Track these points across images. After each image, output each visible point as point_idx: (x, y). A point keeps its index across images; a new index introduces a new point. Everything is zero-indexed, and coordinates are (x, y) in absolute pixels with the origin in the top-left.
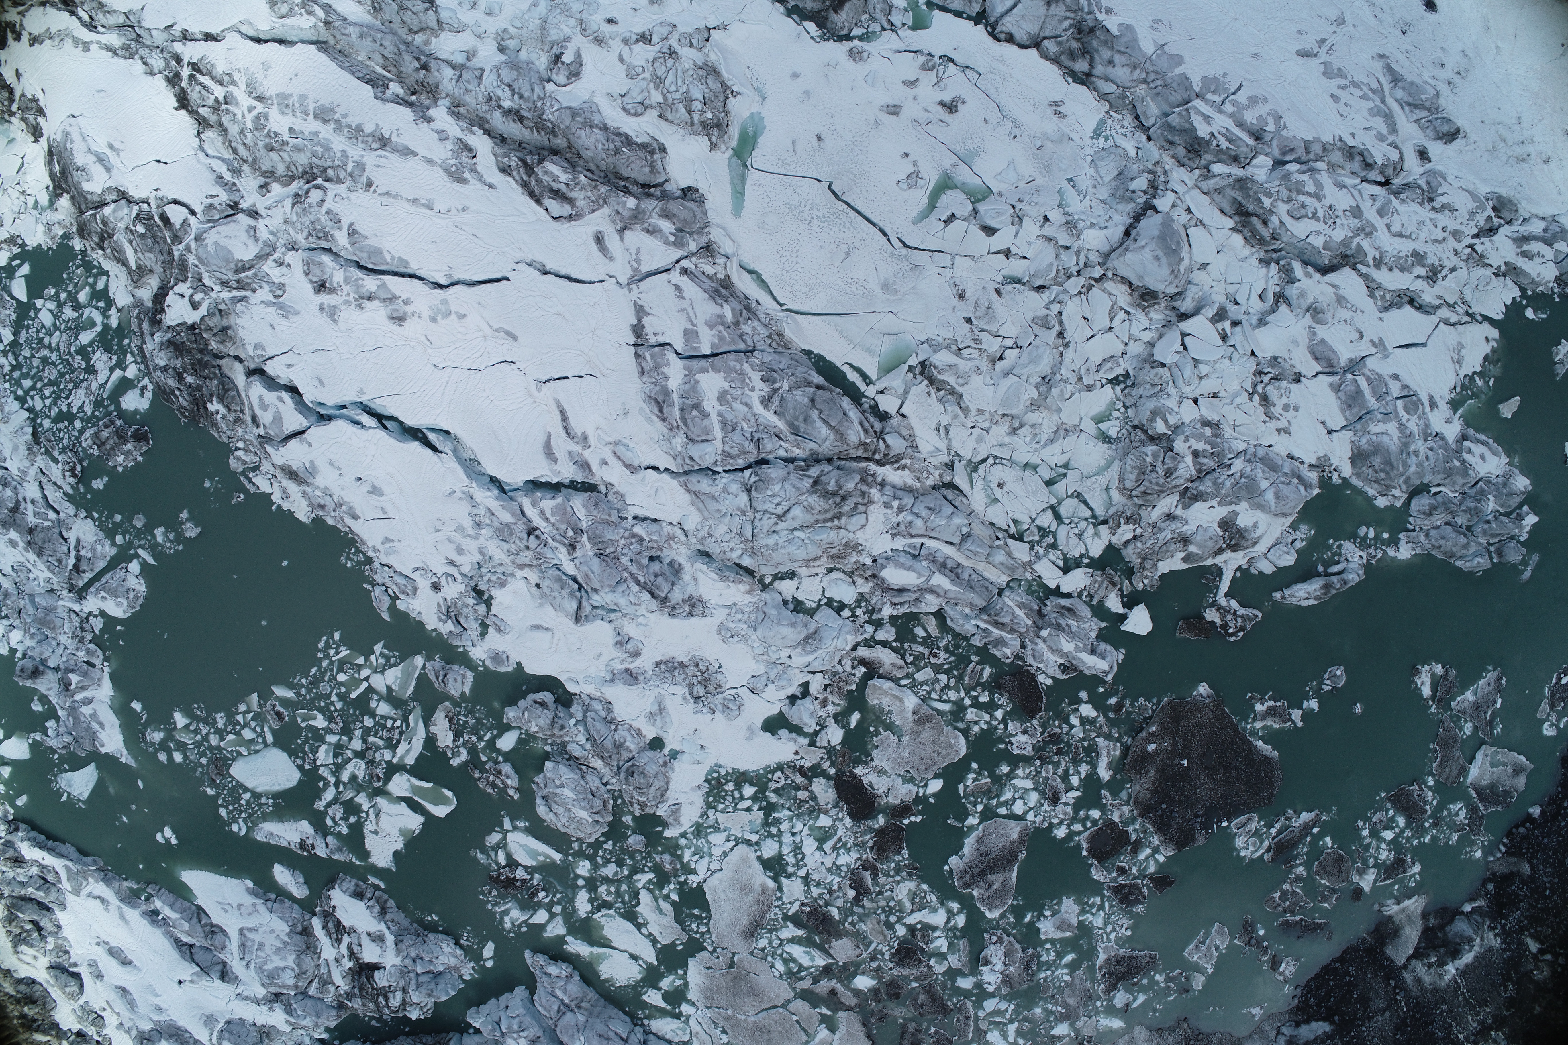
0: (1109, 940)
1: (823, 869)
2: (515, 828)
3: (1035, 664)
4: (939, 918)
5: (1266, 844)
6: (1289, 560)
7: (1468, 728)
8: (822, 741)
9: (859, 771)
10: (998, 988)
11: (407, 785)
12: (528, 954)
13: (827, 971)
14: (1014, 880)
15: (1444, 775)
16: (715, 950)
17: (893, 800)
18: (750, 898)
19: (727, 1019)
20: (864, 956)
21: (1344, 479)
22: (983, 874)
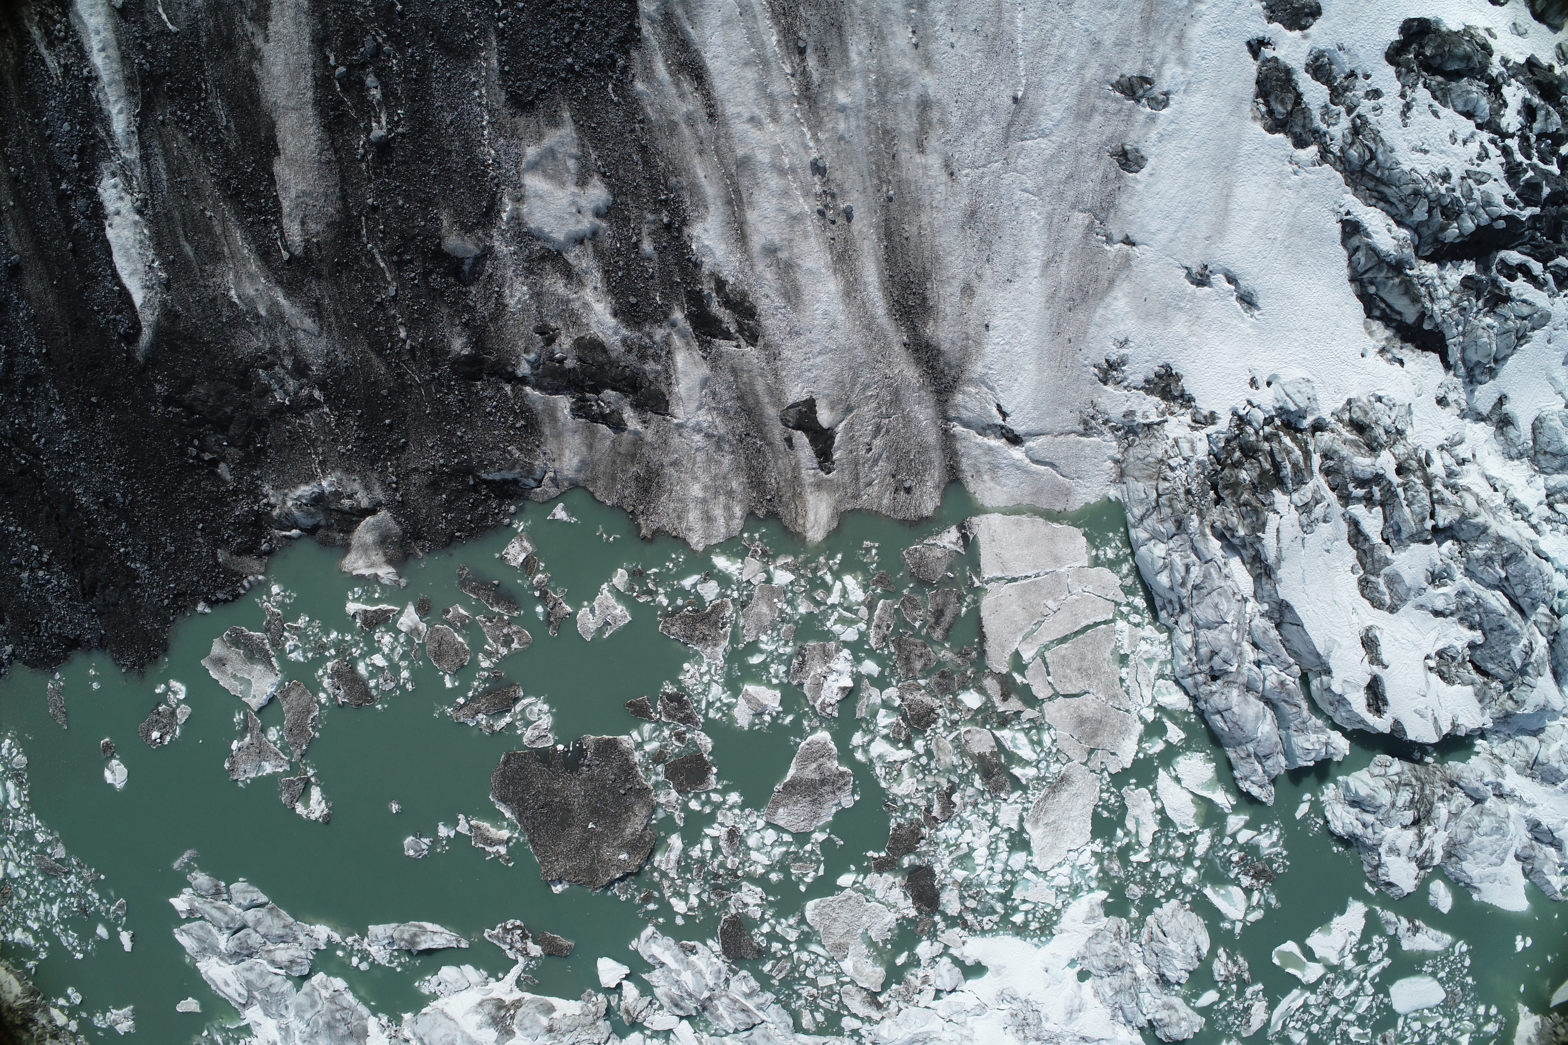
0: (709, 664)
1: (976, 831)
2: (1233, 922)
3: (720, 963)
4: (879, 747)
5: (518, 708)
6: (447, 972)
7: (273, 734)
8: (938, 947)
9: (912, 913)
10: (838, 650)
11: (1308, 971)
12: (1270, 804)
13: (1004, 721)
14: (793, 765)
15: (306, 698)
16: (1102, 770)
17: (888, 878)
18: (1052, 818)
19: (1115, 696)
20: (963, 729)
21: (375, 1015)
22: (823, 782)
